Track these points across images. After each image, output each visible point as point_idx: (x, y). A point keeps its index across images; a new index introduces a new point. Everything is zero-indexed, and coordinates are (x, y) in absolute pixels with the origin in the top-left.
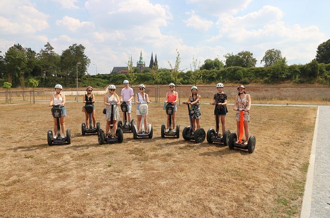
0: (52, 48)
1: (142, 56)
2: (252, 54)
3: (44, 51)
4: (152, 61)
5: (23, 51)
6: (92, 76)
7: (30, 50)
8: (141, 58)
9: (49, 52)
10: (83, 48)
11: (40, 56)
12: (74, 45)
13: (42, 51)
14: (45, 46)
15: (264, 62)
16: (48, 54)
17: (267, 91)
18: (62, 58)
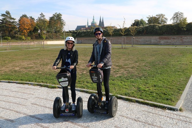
0: (44, 16)
1: (94, 19)
2: (165, 15)
3: (40, 18)
4: (100, 21)
5: (28, 18)
6: (67, 32)
7: (31, 17)
8: (93, 19)
9: (42, 18)
10: (61, 15)
11: (38, 21)
12: (56, 13)
13: (39, 18)
14: (40, 15)
15: (173, 20)
16: (42, 20)
17: (174, 39)
18: (50, 21)
